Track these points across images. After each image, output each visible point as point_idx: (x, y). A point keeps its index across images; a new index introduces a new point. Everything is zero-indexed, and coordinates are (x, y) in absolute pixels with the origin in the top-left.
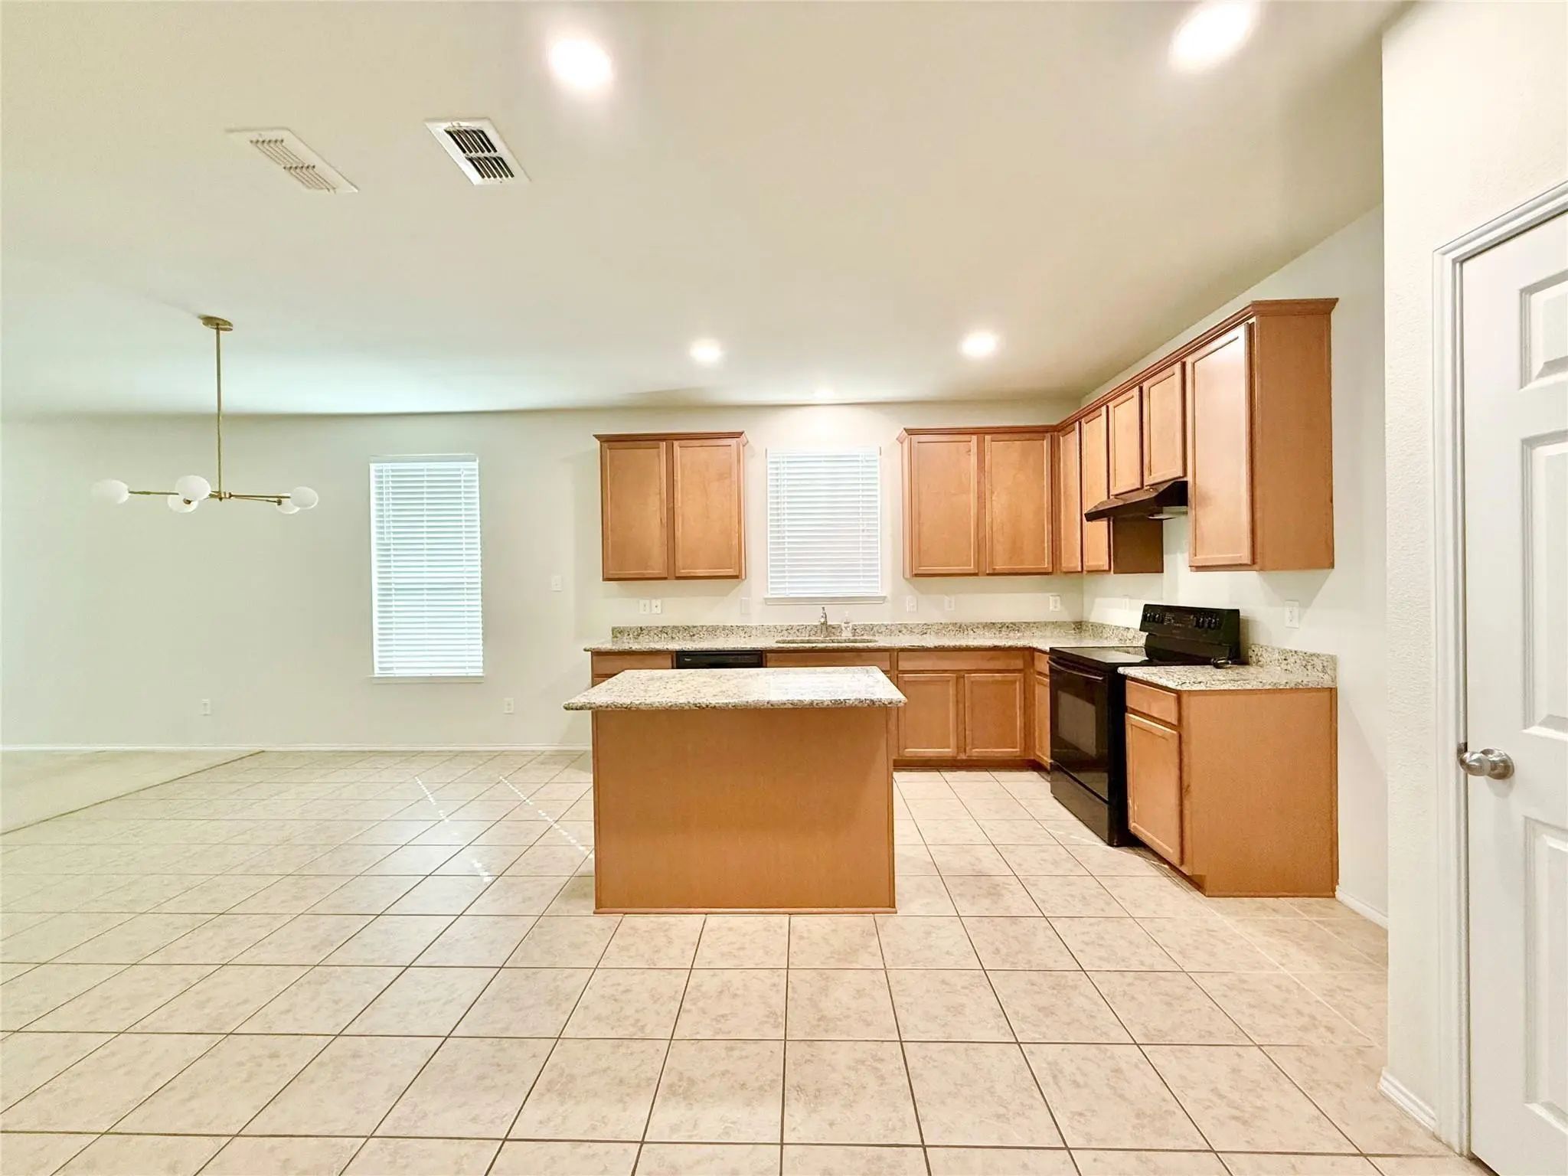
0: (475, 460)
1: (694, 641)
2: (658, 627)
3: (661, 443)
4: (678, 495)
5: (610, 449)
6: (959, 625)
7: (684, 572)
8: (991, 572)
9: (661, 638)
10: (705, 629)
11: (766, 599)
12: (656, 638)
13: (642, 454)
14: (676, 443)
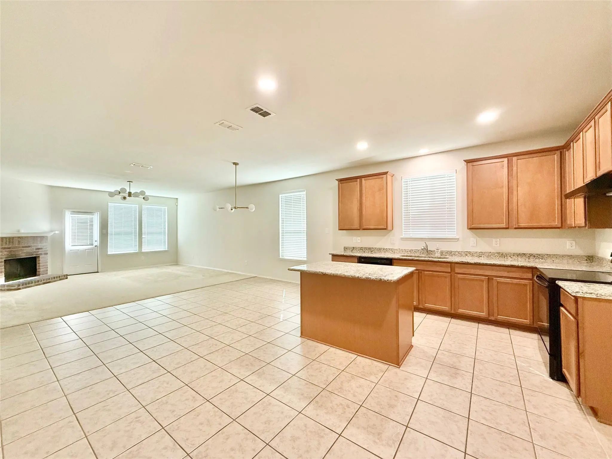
0: (305, 191)
1: (372, 253)
2: (359, 247)
3: (358, 179)
4: (364, 198)
5: (341, 184)
6: (501, 253)
7: (365, 227)
8: (517, 227)
9: (360, 251)
10: (376, 249)
11: (401, 238)
12: (359, 252)
13: (351, 184)
14: (363, 179)
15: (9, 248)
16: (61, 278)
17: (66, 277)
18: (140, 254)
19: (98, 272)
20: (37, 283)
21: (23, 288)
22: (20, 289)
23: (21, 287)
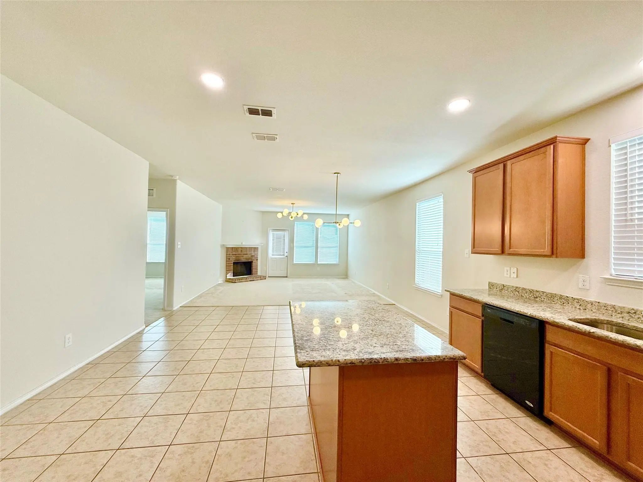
2: (513, 287)
3: (500, 165)
4: (509, 198)
5: (476, 177)
7: (510, 250)
11: (606, 278)
13: (491, 174)
14: (509, 162)
15: (236, 255)
16: (261, 278)
17: (265, 278)
18: (315, 265)
19: (287, 277)
20: (246, 280)
21: (238, 282)
22: (236, 282)
23: (236, 281)
